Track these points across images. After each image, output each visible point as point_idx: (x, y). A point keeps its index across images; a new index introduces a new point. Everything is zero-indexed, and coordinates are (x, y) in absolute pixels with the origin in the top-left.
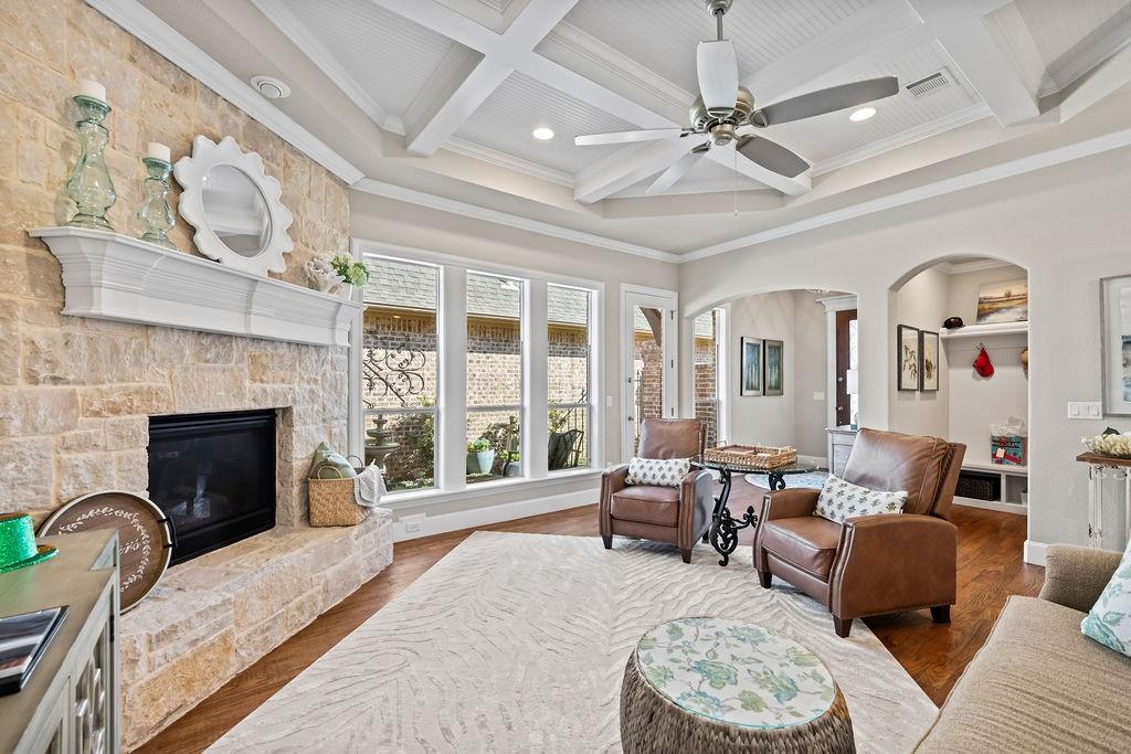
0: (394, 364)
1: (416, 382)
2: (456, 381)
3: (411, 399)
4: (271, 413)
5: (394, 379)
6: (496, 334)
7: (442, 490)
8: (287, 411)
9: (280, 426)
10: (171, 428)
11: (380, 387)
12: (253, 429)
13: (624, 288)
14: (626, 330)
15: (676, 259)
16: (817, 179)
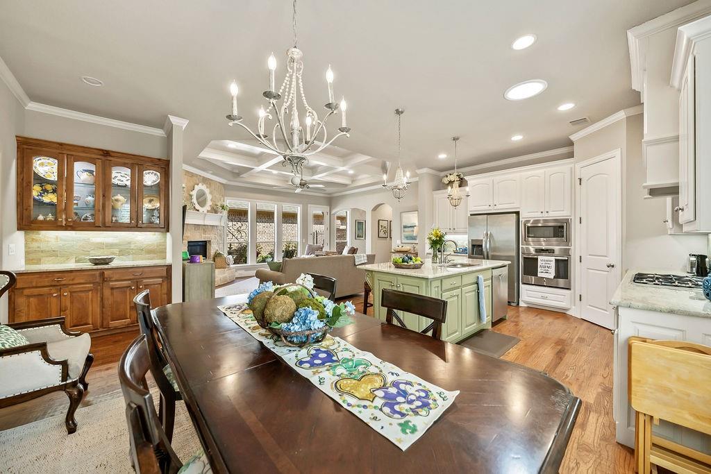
0: (235, 228)
1: (243, 234)
2: (254, 232)
3: (241, 240)
4: (206, 241)
5: (235, 233)
6: (265, 216)
7: (249, 264)
8: (210, 241)
9: (208, 244)
10: (192, 244)
11: (230, 236)
12: (203, 245)
13: (309, 205)
14: (310, 219)
15: (328, 196)
16: (353, 181)
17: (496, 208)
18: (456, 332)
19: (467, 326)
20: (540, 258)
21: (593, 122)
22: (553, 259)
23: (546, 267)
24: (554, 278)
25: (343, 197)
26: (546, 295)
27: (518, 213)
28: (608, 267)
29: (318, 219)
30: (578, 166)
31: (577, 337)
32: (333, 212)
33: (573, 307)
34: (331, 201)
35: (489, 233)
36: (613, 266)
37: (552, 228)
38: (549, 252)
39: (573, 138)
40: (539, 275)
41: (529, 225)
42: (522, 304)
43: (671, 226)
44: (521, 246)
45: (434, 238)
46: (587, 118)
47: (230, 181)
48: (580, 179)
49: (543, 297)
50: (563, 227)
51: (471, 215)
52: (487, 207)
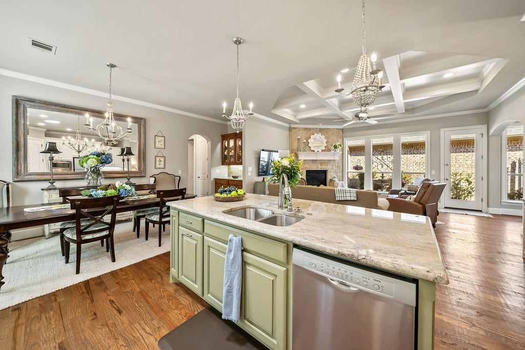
8: (327, 171)
14: (444, 147)
15: (485, 110)
16: (481, 82)
32: (492, 131)
34: (489, 116)
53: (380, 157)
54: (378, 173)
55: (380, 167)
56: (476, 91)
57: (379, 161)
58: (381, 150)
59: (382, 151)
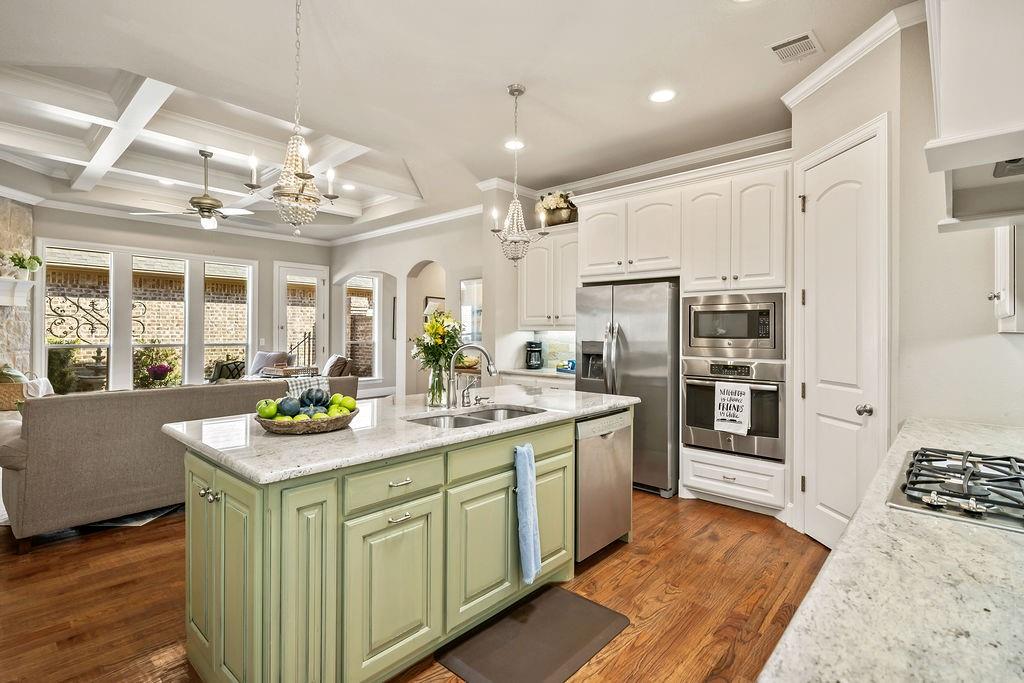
13: (277, 264)
14: (279, 293)
15: (327, 244)
16: (364, 210)
17: (632, 268)
18: (420, 626)
19: (468, 600)
20: (719, 386)
21: (830, 52)
22: (746, 388)
23: (733, 408)
24: (750, 432)
25: (353, 246)
26: (731, 473)
27: (675, 281)
28: (860, 413)
29: (301, 294)
30: (800, 165)
31: (779, 602)
32: (337, 278)
33: (790, 505)
34: (330, 254)
35: (616, 326)
36: (870, 412)
37: (745, 316)
38: (740, 372)
39: (789, 100)
40: (719, 426)
41: (699, 308)
42: (684, 494)
43: (1008, 309)
44: (682, 357)
45: (428, 340)
46: (812, 37)
47: (47, 198)
48: (804, 198)
49: (726, 479)
50: (767, 312)
51: (586, 285)
52: (614, 268)
53: (85, 302)
54: (80, 347)
55: (84, 331)
56: (351, 219)
57: (82, 313)
58: (90, 283)
59: (93, 287)
